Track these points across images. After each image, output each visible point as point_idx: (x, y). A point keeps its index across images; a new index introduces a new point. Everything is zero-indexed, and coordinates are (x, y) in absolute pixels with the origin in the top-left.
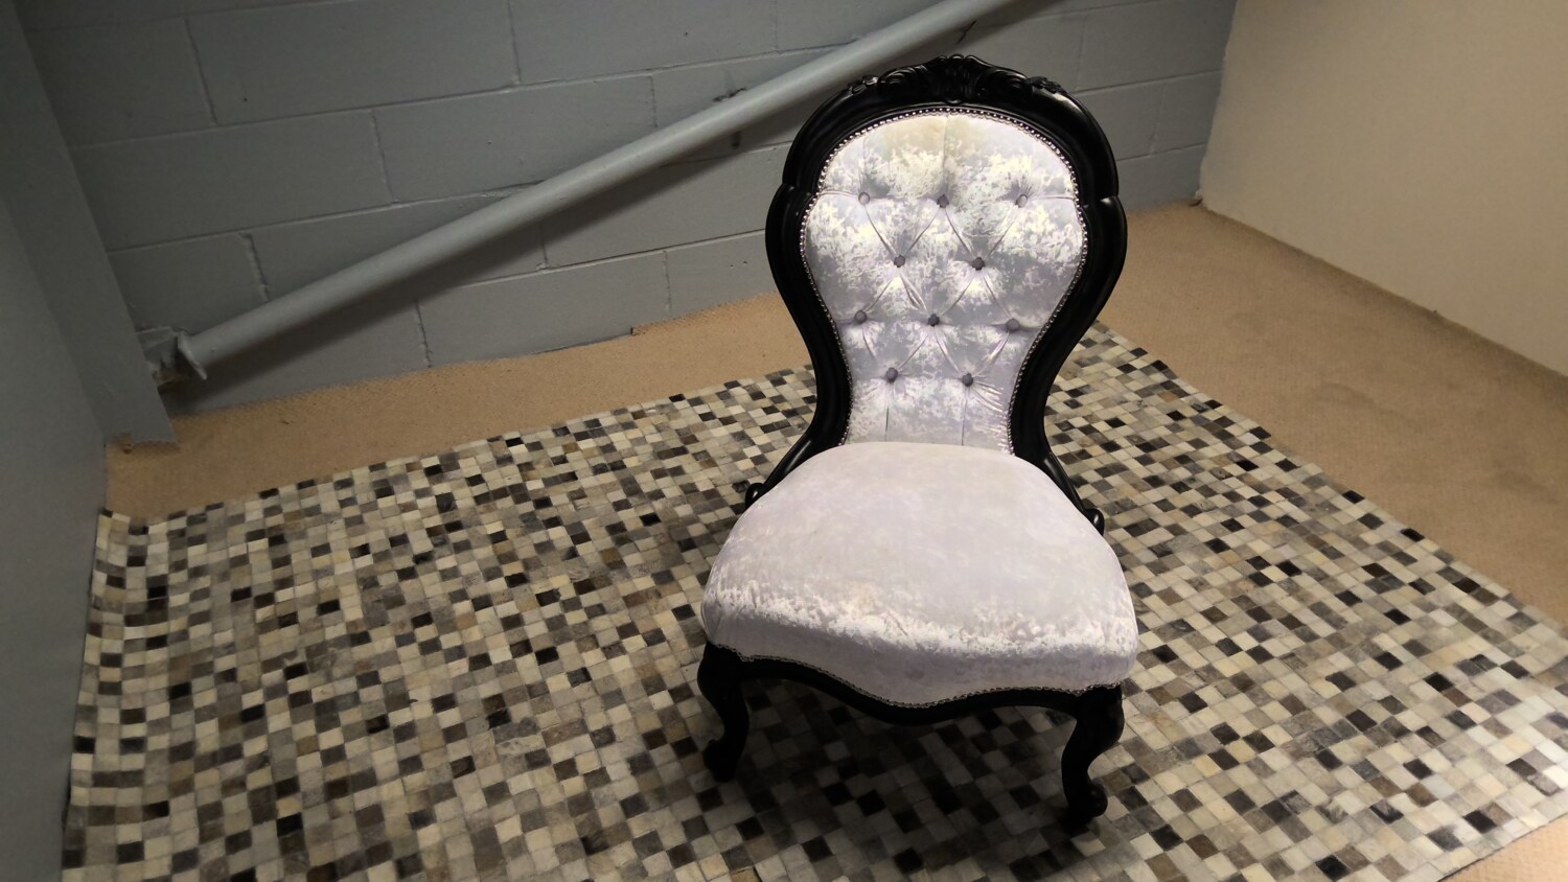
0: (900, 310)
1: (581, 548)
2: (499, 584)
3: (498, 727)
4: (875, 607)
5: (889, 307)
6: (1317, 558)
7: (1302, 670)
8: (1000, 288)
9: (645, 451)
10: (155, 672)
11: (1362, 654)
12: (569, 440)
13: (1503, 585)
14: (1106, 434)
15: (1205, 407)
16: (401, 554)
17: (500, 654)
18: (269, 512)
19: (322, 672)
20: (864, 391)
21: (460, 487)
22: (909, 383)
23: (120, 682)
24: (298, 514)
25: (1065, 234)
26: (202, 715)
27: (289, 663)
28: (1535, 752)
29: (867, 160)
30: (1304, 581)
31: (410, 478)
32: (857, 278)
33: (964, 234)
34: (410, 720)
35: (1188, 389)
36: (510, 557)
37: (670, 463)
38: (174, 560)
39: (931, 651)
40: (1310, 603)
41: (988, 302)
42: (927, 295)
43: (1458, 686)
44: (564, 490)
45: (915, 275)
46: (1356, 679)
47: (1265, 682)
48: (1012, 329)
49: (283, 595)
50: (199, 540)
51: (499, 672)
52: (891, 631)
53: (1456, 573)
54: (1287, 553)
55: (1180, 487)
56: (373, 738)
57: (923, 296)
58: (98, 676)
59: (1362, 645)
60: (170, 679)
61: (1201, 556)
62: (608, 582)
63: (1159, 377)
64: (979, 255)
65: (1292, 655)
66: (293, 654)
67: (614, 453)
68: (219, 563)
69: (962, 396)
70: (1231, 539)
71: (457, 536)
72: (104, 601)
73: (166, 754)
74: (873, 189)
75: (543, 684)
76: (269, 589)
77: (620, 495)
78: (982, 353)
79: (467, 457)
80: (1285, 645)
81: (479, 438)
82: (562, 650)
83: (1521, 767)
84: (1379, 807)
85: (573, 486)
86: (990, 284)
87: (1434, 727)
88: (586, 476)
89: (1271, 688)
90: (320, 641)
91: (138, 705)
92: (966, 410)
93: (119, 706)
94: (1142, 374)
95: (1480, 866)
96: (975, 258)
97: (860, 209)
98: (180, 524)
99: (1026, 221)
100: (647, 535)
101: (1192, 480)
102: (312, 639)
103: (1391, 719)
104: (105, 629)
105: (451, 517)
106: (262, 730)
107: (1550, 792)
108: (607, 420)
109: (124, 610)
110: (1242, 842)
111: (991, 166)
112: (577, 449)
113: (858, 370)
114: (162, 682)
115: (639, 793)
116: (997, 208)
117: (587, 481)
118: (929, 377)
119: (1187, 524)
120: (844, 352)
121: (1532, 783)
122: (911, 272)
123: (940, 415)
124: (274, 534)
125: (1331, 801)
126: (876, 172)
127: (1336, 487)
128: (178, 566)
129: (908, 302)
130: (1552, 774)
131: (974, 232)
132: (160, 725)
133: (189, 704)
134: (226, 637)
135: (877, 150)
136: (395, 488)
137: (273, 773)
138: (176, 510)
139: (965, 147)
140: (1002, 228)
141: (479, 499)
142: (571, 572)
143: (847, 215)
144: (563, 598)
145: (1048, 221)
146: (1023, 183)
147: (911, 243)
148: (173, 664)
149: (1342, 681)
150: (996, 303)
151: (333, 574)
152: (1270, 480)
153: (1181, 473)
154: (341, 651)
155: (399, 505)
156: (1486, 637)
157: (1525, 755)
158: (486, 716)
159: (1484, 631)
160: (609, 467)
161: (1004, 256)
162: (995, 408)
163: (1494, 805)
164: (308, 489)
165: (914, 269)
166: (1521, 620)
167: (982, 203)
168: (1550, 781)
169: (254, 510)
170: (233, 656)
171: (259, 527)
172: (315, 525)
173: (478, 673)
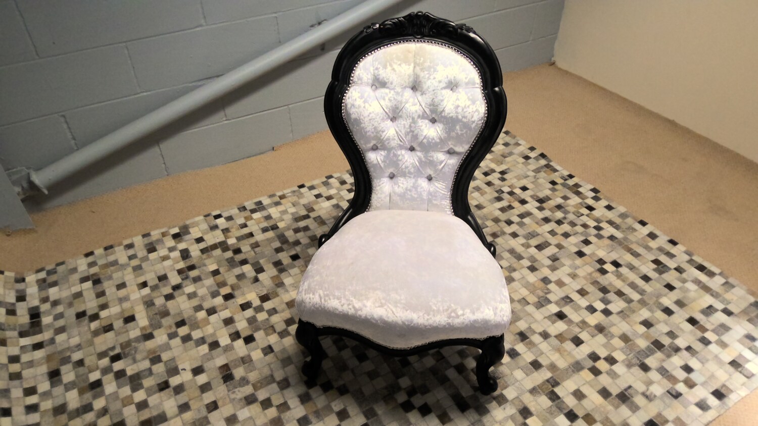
0: (394, 145)
1: (260, 276)
2: (219, 300)
3: (228, 383)
4: (381, 303)
5: (388, 143)
6: (629, 258)
7: (627, 320)
8: (444, 134)
9: (288, 218)
10: (39, 364)
11: (655, 309)
12: (247, 213)
13: (718, 266)
14: (520, 195)
15: (567, 178)
16: (165, 286)
17: (224, 341)
18: (91, 265)
19: (130, 357)
20: (378, 185)
21: (192, 244)
22: (400, 180)
23: (20, 372)
24: (107, 266)
25: (476, 107)
26: (69, 387)
27: (112, 354)
28: (740, 356)
29: (374, 68)
30: (624, 270)
31: (164, 241)
32: (372, 129)
33: (425, 106)
34: (181, 382)
35: (558, 168)
36: (223, 284)
37: (302, 224)
38: (42, 296)
39: (409, 325)
40: (628, 283)
41: (438, 141)
42: (407, 137)
43: (702, 323)
44: (247, 243)
45: (401, 127)
46: (653, 322)
47: (610, 327)
48: (451, 152)
49: (103, 314)
50: (55, 284)
51: (225, 351)
52: (389, 315)
53: (696, 262)
54: (614, 256)
55: (559, 222)
56: (163, 394)
57: (406, 138)
58: (8, 369)
59: (654, 304)
60: (48, 367)
61: (573, 260)
62: (277, 295)
63: (543, 162)
64: (434, 116)
65: (622, 312)
66: (113, 348)
67: (272, 220)
68: (66, 297)
69: (427, 186)
70: (586, 250)
71: (193, 274)
72: (6, 325)
73: (51, 412)
74: (379, 83)
75: (249, 356)
76: (96, 311)
77: (277, 244)
78: (436, 166)
79: (193, 227)
80: (618, 306)
81: (199, 215)
82: (256, 335)
83: (735, 364)
84: (671, 391)
85: (252, 240)
86: (439, 132)
87: (692, 346)
88: (258, 234)
89: (615, 330)
90: (127, 339)
91: (31, 384)
92: (430, 193)
93: (21, 386)
94: (535, 161)
95: (721, 418)
96: (431, 118)
97: (372, 93)
98: (42, 275)
99: (456, 100)
100: (294, 266)
101: (565, 218)
102: (123, 339)
103: (672, 343)
104: (9, 341)
105: (189, 263)
106: (102, 394)
107: (749, 376)
108: (266, 201)
109: (18, 328)
110: (608, 415)
111: (438, 71)
112: (252, 219)
113: (374, 174)
114: (44, 369)
115: (306, 414)
116: (441, 93)
117: (259, 237)
118: (410, 177)
119: (565, 242)
120: (367, 164)
121: (740, 372)
122: (399, 125)
123: (416, 196)
124: (95, 278)
125: (648, 390)
126: (379, 75)
127: (634, 218)
128: (45, 300)
129: (398, 140)
130: (749, 366)
131: (430, 105)
132: (46, 395)
133: (60, 381)
134: (75, 341)
135: (379, 63)
136: (157, 247)
137: (111, 418)
138: (40, 267)
139: (424, 62)
140: (445, 103)
141: (203, 251)
142: (257, 291)
143: (365, 97)
144: (254, 305)
145: (467, 100)
146: (454, 80)
147: (398, 111)
148: (49, 358)
149: (647, 324)
150: (443, 141)
151: (129, 300)
152: (603, 216)
153: (559, 215)
154: (139, 344)
155: (161, 257)
156: (712, 295)
157: (736, 358)
158: (221, 376)
159: (711, 292)
160: (270, 228)
161: (445, 117)
162: (443, 192)
163: (724, 386)
164: (110, 251)
165: (400, 124)
166: (728, 285)
167: (434, 91)
168: (749, 370)
169: (82, 264)
170: (81, 352)
171: (86, 274)
172: (116, 271)
173: (214, 352)
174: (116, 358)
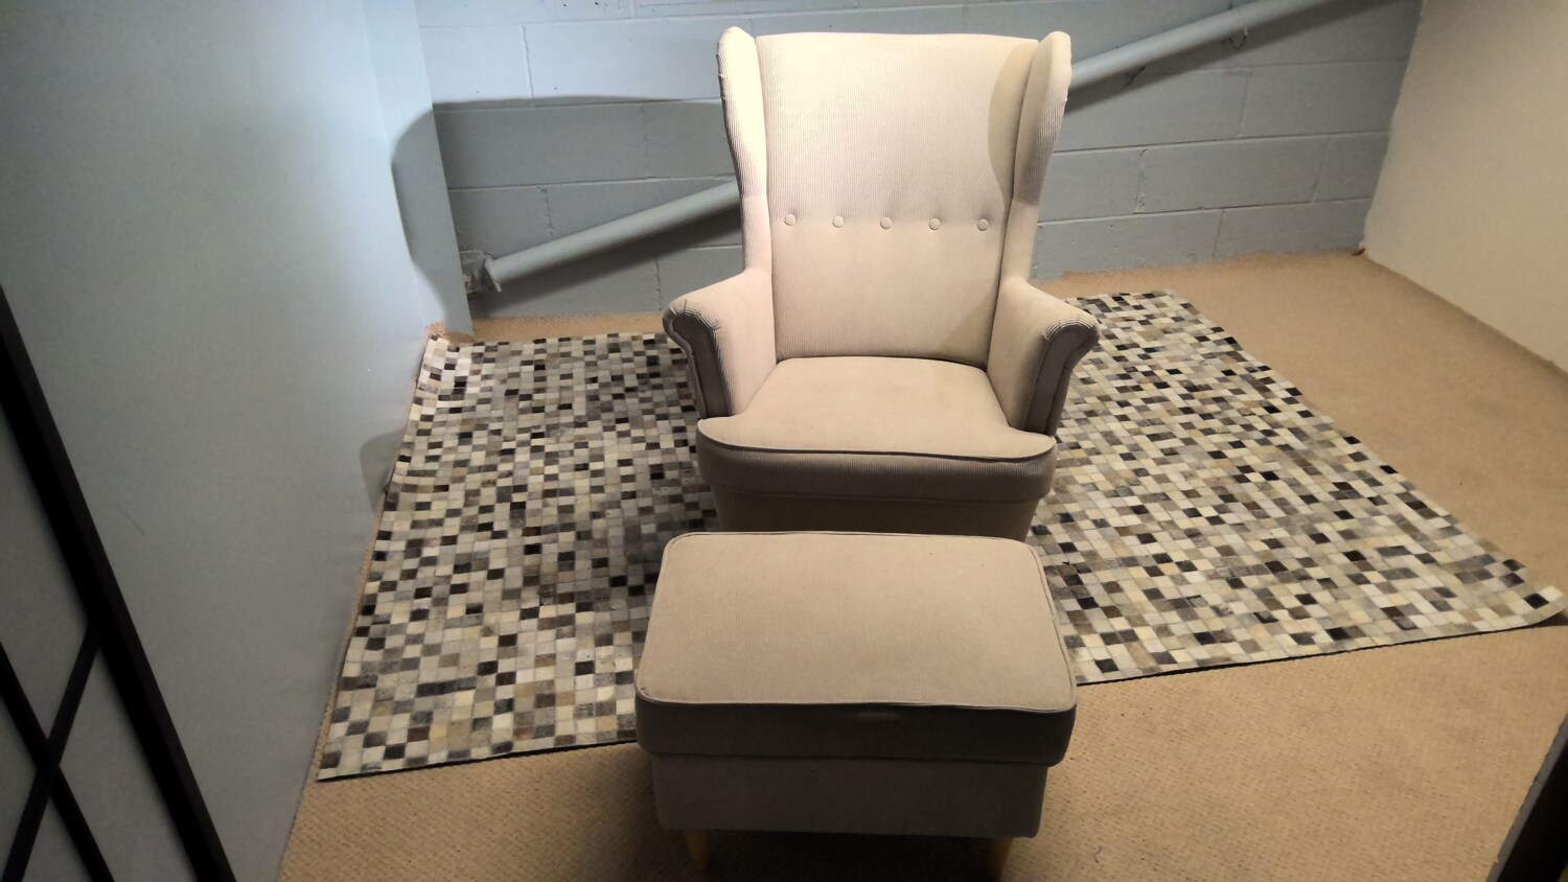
2: (676, 409)
7: (1245, 533)
10: (452, 424)
11: (1300, 531)
14: (1162, 378)
15: (1256, 369)
16: (617, 386)
17: (667, 444)
18: (538, 351)
19: (553, 438)
24: (556, 355)
26: (476, 448)
30: (1277, 484)
31: (633, 345)
34: (602, 468)
35: (1248, 357)
38: (474, 369)
40: (1274, 497)
43: (1370, 561)
46: (1287, 544)
47: (1211, 535)
49: (537, 397)
50: (491, 361)
53: (1412, 497)
55: (1206, 416)
58: (417, 426)
59: (1303, 526)
60: (460, 429)
61: (1201, 459)
63: (1228, 348)
65: (1241, 524)
66: (537, 427)
68: (501, 375)
70: (1230, 453)
71: (655, 381)
72: (427, 386)
73: (452, 464)
76: (530, 392)
80: (1239, 518)
89: (1215, 540)
93: (427, 441)
94: (1213, 344)
98: (480, 349)
101: (1219, 413)
102: (552, 421)
104: (425, 401)
105: (654, 370)
107: (1407, 628)
109: (439, 392)
110: (1143, 615)
114: (456, 430)
119: (1200, 439)
121: (1395, 621)
124: (539, 363)
127: (1341, 433)
128: (476, 372)
130: (1416, 619)
137: (513, 481)
138: (478, 341)
151: (571, 390)
152: (1287, 421)
153: (1213, 408)
154: (568, 429)
155: (622, 358)
156: (1413, 537)
157: (1401, 606)
158: (650, 473)
159: (1415, 533)
163: (1355, 627)
168: (1411, 622)
169: (528, 349)
170: (501, 423)
171: (530, 359)
172: (565, 362)
173: (651, 452)
174: (535, 436)
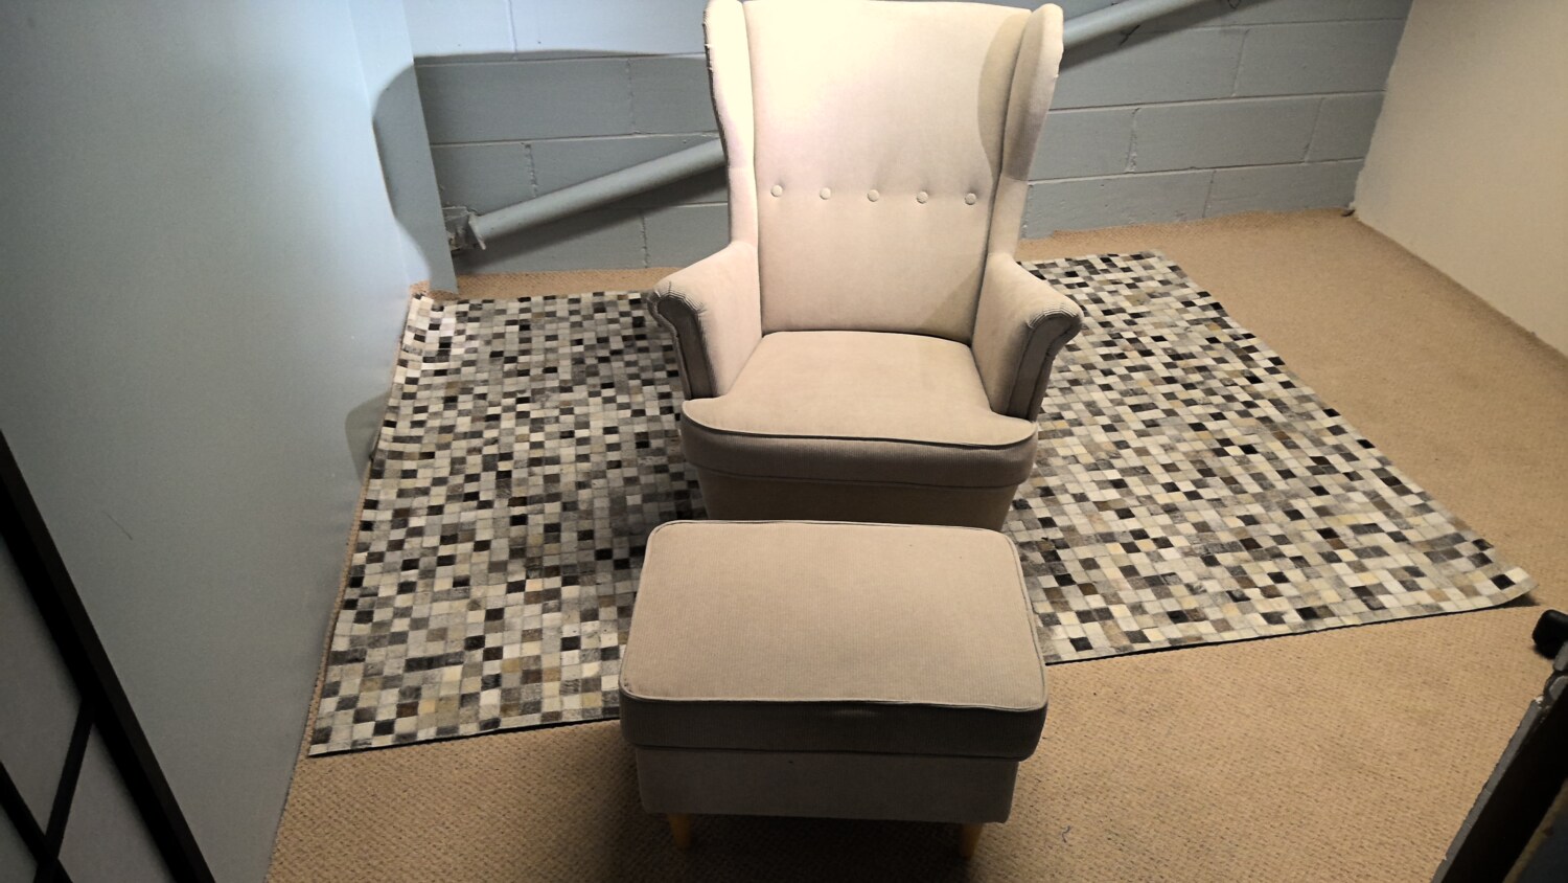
6: (1275, 446)
10: (437, 387)
14: (1147, 345)
16: (603, 348)
17: (653, 411)
18: (522, 310)
23: (416, 393)
26: (461, 413)
27: (519, 396)
31: (618, 304)
34: (588, 436)
38: (458, 329)
40: (1252, 472)
43: (1342, 538)
46: (1261, 520)
49: (522, 359)
51: (650, 420)
53: (1387, 473)
54: (1251, 440)
55: (1188, 386)
56: (563, 441)
60: (445, 393)
63: (1213, 314)
66: (523, 392)
68: (486, 335)
71: (641, 344)
72: (411, 348)
76: (515, 354)
84: (1233, 592)
91: (425, 404)
93: (413, 405)
94: (1199, 310)
102: (537, 385)
104: (410, 363)
105: (639, 331)
106: (496, 426)
107: (1376, 607)
109: (423, 354)
114: (441, 393)
121: (1364, 600)
124: (524, 323)
127: (1321, 406)
128: (460, 332)
132: (436, 415)
133: (455, 407)
134: (484, 376)
136: (607, 309)
137: (499, 448)
148: (449, 385)
149: (1250, 520)
152: (1268, 392)
153: (1195, 377)
155: (608, 319)
156: (1386, 514)
168: (1379, 602)
171: (515, 318)
172: (551, 322)
173: (637, 419)
174: (520, 401)
